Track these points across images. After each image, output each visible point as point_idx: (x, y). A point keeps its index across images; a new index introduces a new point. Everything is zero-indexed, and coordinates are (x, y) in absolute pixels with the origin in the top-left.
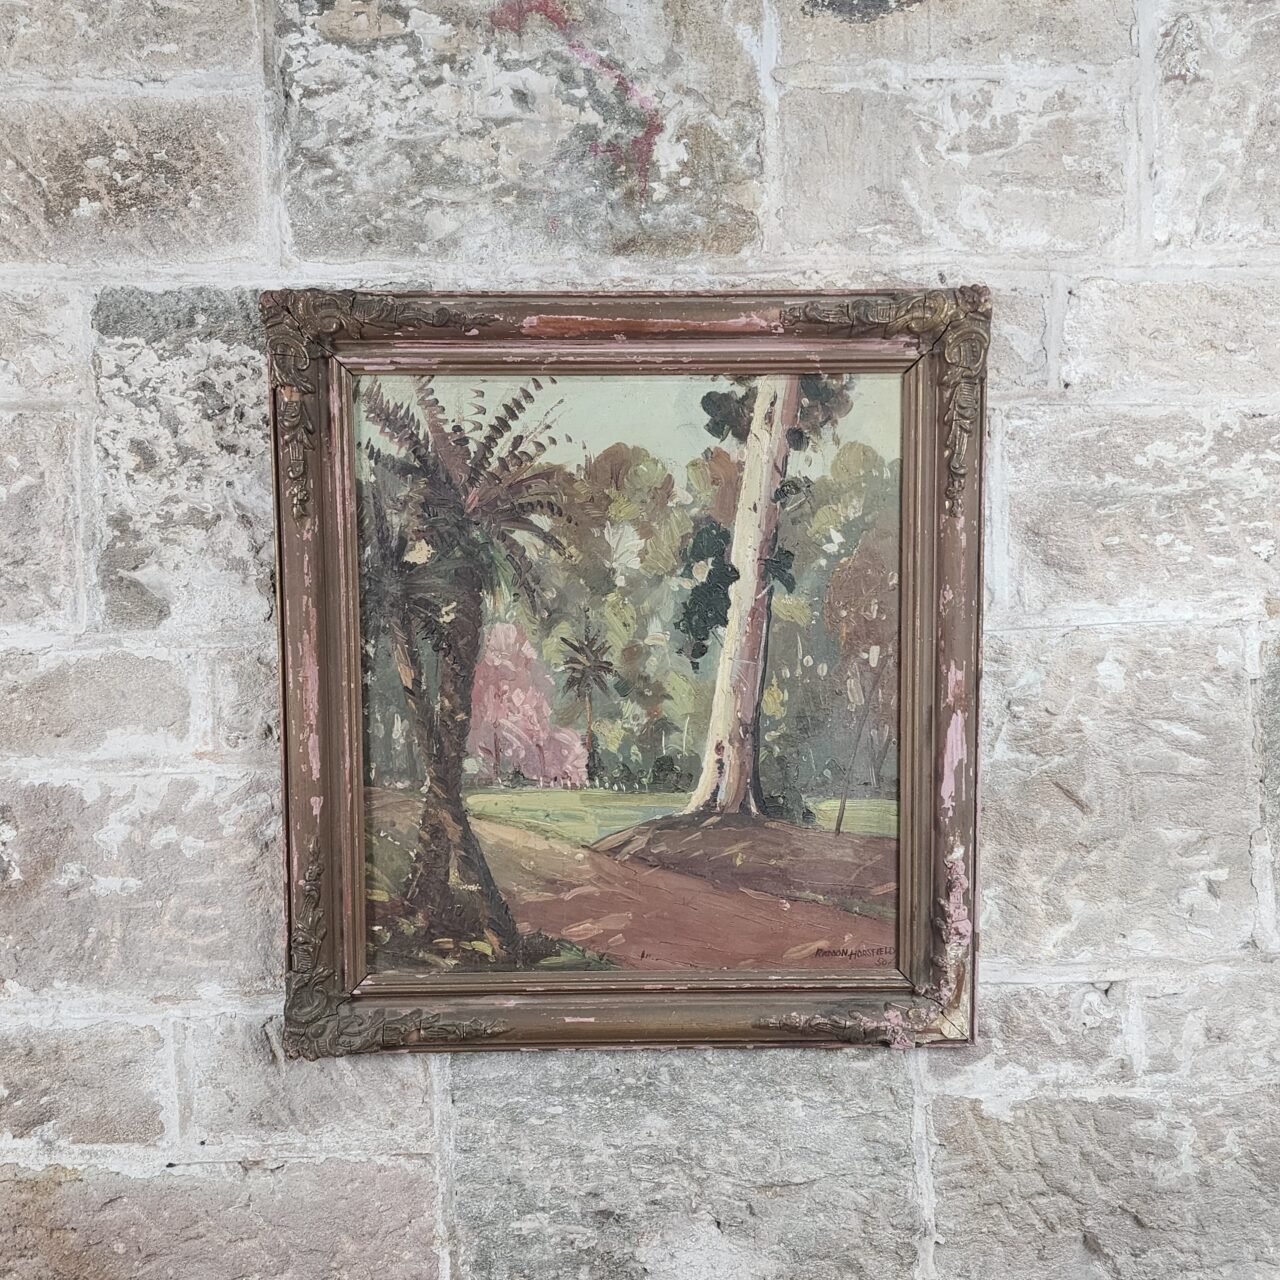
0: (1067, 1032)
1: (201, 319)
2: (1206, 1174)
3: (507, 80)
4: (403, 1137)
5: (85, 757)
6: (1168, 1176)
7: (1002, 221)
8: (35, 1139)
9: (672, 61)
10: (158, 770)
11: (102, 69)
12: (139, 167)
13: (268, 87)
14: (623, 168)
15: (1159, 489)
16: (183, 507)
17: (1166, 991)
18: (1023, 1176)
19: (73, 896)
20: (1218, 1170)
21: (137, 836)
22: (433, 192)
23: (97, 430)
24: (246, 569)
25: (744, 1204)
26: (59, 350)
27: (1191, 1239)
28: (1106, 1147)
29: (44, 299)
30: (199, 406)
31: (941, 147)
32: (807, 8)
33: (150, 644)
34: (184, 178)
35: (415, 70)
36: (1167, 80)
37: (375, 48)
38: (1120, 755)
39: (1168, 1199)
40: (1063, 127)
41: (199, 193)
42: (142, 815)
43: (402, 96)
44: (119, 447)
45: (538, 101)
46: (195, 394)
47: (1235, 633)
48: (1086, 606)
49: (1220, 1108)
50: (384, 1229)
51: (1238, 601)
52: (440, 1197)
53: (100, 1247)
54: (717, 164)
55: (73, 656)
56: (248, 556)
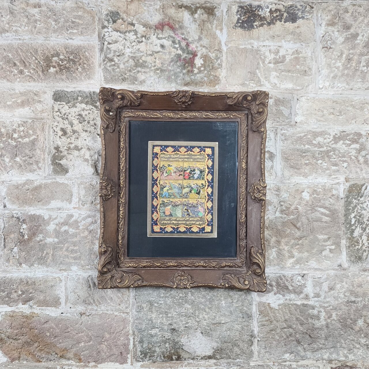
0: (293, 286)
1: (80, 98)
2: (327, 324)
3: (159, 42)
4: (122, 308)
5: (45, 208)
6: (318, 324)
7: (281, 81)
8: (28, 305)
9: (200, 39)
10: (64, 211)
11: (58, 36)
12: (66, 60)
13: (99, 42)
14: (187, 65)
15: (319, 149)
16: (73, 145)
17: (318, 277)
18: (281, 323)
19: (40, 243)
20: (331, 324)
21: (58, 229)
22: (139, 69)
23: (52, 125)
24: (88, 161)
25: (209, 328)
26: (44, 105)
27: (323, 341)
28: (302, 316)
29: (40, 92)
30: (78, 120)
31: (266, 62)
32: (234, 27)
33: (63, 179)
34: (77, 63)
35: (136, 39)
36: (323, 48)
37: (126, 33)
38: (308, 216)
39: (318, 330)
40: (297, 58)
41: (81, 67)
42: (59, 223)
43: (132, 45)
44: (58, 130)
45: (166, 47)
46: (77, 117)
47: (337, 186)
48: (300, 178)
49: (331, 307)
50: (116, 331)
51: (338, 178)
52: (131, 324)
53: (43, 334)
54: (210, 65)
55: (44, 182)
56: (89, 158)
